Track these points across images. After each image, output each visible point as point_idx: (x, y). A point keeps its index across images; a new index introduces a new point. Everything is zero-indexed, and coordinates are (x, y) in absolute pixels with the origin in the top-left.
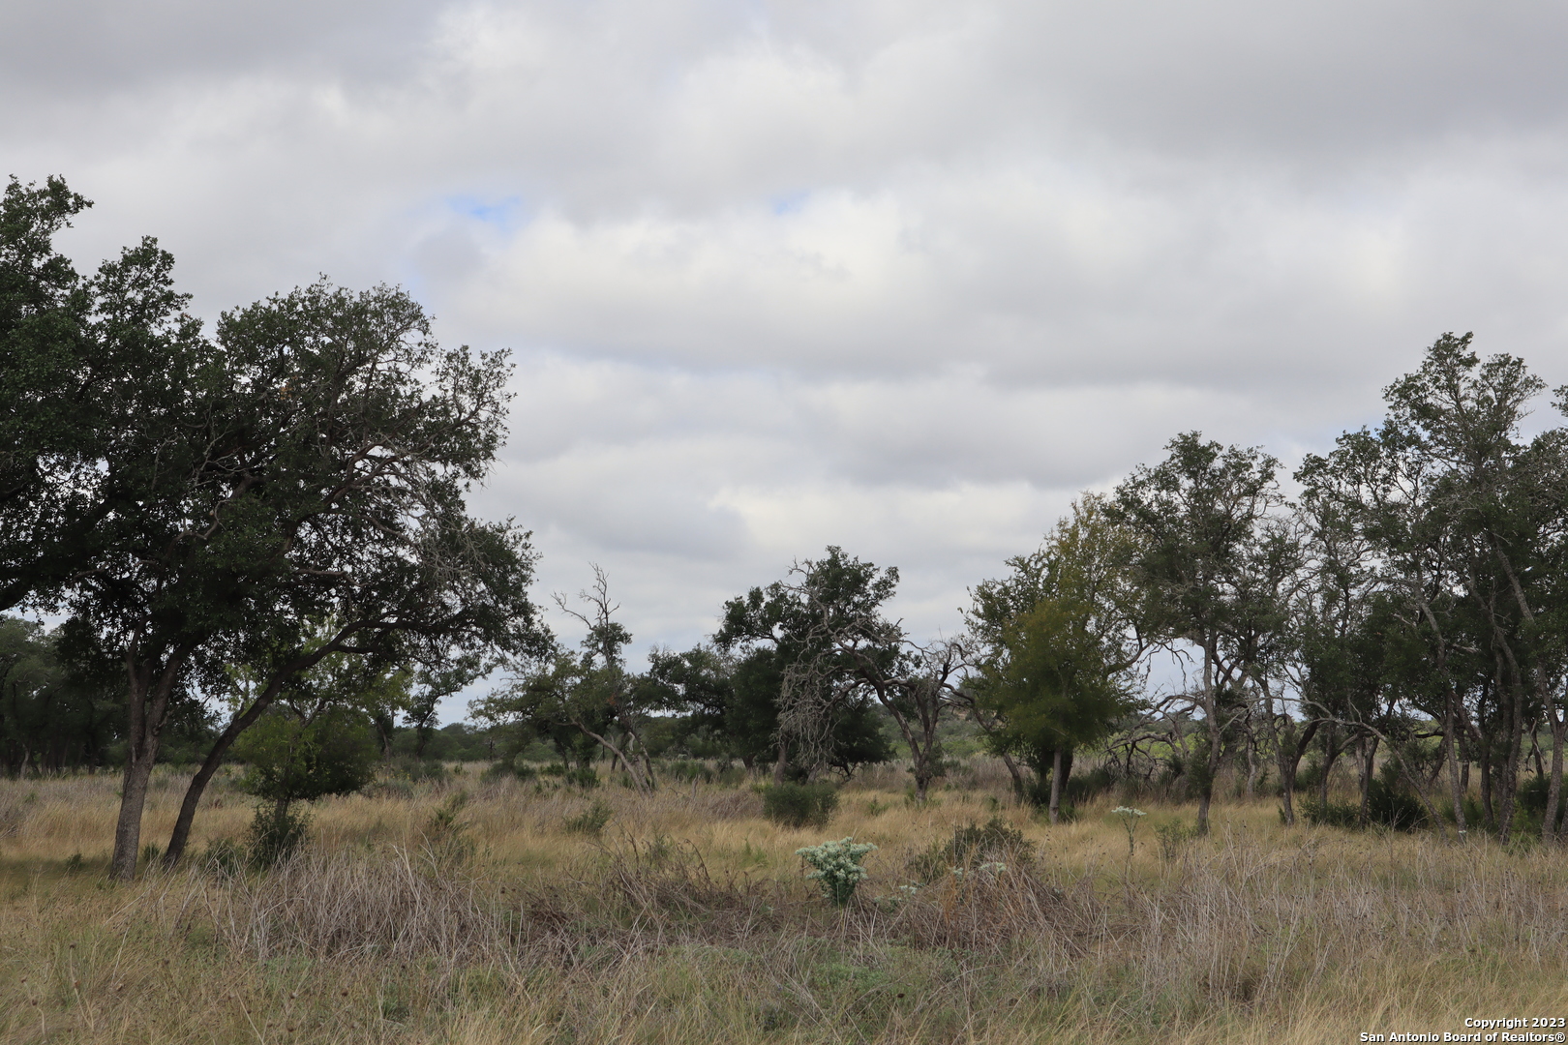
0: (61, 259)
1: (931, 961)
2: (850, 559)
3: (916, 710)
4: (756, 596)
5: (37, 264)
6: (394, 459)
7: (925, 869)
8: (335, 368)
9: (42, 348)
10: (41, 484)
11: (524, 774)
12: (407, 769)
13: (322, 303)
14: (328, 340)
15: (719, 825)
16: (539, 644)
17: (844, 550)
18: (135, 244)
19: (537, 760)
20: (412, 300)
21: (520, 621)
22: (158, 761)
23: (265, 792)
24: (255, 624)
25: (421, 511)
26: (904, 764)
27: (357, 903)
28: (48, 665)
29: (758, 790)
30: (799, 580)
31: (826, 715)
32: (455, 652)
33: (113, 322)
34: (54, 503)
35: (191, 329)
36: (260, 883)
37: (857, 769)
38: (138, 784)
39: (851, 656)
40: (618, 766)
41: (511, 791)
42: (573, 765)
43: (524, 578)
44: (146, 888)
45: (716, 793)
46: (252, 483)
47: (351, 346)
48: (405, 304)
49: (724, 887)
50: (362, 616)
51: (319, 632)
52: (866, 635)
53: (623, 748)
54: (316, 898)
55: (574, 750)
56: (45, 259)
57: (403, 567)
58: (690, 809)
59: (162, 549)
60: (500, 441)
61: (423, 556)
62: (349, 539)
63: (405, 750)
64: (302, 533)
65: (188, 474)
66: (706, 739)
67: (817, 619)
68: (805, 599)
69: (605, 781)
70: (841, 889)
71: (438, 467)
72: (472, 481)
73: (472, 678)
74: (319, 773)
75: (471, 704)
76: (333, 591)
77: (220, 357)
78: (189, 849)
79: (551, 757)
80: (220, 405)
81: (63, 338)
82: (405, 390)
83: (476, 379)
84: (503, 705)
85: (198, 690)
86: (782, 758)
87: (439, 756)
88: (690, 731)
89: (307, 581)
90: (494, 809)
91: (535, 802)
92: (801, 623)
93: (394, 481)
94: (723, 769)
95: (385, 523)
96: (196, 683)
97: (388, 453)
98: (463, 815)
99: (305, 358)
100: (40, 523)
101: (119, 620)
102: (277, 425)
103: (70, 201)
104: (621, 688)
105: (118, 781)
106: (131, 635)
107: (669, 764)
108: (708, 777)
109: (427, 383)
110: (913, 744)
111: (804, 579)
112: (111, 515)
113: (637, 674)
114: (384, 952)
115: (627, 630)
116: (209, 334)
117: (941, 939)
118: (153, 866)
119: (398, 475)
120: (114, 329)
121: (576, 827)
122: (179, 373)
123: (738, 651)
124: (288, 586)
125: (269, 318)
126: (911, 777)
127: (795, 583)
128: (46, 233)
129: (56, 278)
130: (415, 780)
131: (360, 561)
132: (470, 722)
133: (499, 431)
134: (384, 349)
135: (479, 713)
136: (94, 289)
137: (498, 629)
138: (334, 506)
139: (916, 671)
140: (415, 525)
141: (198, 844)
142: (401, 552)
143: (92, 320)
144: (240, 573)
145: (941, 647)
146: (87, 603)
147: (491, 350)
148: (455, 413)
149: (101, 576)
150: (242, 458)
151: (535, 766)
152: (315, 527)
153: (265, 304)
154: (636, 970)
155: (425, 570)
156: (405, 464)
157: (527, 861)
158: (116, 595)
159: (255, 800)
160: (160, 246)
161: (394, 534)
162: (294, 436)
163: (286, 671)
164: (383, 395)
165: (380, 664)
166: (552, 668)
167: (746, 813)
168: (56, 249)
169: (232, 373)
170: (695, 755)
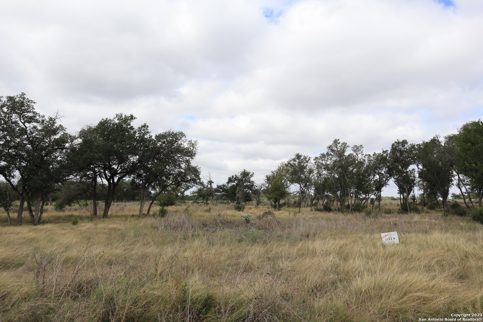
0: (132, 126)
1: (262, 232)
2: (247, 171)
3: (257, 194)
4: (233, 177)
5: (129, 127)
6: (181, 156)
7: (259, 218)
8: (171, 143)
9: (129, 140)
10: (129, 159)
11: (198, 203)
12: (180, 202)
13: (170, 133)
14: (171, 139)
15: (228, 211)
16: (202, 184)
17: (246, 170)
18: (143, 124)
19: (200, 201)
20: (184, 133)
21: (199, 180)
22: (145, 200)
23: (160, 205)
24: (160, 180)
25: (185, 164)
26: (255, 202)
29: (233, 206)
31: (243, 194)
32: (189, 185)
33: (140, 136)
34: (130, 162)
35: (151, 137)
36: (163, 219)
37: (247, 202)
38: (143, 204)
39: (247, 186)
40: (212, 202)
41: (196, 205)
42: (205, 201)
43: (199, 174)
44: (144, 220)
45: (227, 206)
46: (160, 160)
47: (175, 139)
48: (183, 133)
50: (175, 178)
51: (169, 181)
52: (249, 182)
53: (212, 199)
55: (205, 199)
56: (130, 126)
57: (182, 172)
58: (223, 208)
59: (146, 169)
60: (196, 154)
61: (185, 171)
62: (174, 168)
64: (167, 167)
65: (150, 158)
66: (225, 198)
67: (242, 180)
68: (240, 177)
69: (210, 204)
70: (248, 221)
71: (187, 158)
72: (192, 160)
73: (190, 188)
74: (168, 202)
75: (190, 192)
76: (171, 176)
77: (155, 141)
78: (150, 213)
79: (202, 200)
80: (155, 148)
81: (132, 138)
82: (182, 146)
83: (193, 145)
84: (195, 192)
85: (151, 190)
86: (236, 201)
88: (222, 196)
89: (167, 174)
90: (193, 208)
91: (200, 207)
92: (239, 181)
93: (180, 159)
94: (227, 202)
97: (180, 155)
98: (190, 209)
99: (168, 141)
100: (129, 165)
101: (139, 180)
102: (163, 151)
103: (134, 118)
104: (212, 190)
105: (140, 203)
106: (141, 182)
107: (219, 201)
108: (225, 203)
109: (186, 145)
110: (256, 199)
111: (240, 174)
112: (139, 164)
113: (215, 188)
114: (181, 230)
116: (154, 137)
117: (263, 228)
118: (144, 216)
119: (181, 159)
120: (140, 137)
121: (206, 211)
122: (149, 143)
124: (165, 175)
125: (162, 135)
126: (256, 204)
127: (239, 175)
128: (130, 122)
129: (131, 129)
130: (182, 203)
131: (175, 171)
133: (196, 152)
134: (179, 140)
135: (192, 194)
136: (137, 131)
137: (196, 182)
138: (172, 163)
139: (257, 188)
140: (184, 166)
141: (151, 213)
142: (181, 170)
143: (137, 135)
144: (158, 173)
145: (261, 184)
146: (135, 177)
147: (195, 140)
148: (190, 150)
149: (137, 173)
150: (158, 156)
152: (169, 166)
153: (162, 133)
154: (219, 233)
155: (185, 173)
156: (182, 157)
157: (199, 216)
158: (139, 176)
159: (160, 207)
160: (147, 125)
161: (180, 167)
162: (166, 153)
163: (164, 187)
164: (179, 147)
165: (177, 187)
166: (202, 187)
167: (231, 209)
168: (131, 125)
169: (157, 143)
170: (223, 200)
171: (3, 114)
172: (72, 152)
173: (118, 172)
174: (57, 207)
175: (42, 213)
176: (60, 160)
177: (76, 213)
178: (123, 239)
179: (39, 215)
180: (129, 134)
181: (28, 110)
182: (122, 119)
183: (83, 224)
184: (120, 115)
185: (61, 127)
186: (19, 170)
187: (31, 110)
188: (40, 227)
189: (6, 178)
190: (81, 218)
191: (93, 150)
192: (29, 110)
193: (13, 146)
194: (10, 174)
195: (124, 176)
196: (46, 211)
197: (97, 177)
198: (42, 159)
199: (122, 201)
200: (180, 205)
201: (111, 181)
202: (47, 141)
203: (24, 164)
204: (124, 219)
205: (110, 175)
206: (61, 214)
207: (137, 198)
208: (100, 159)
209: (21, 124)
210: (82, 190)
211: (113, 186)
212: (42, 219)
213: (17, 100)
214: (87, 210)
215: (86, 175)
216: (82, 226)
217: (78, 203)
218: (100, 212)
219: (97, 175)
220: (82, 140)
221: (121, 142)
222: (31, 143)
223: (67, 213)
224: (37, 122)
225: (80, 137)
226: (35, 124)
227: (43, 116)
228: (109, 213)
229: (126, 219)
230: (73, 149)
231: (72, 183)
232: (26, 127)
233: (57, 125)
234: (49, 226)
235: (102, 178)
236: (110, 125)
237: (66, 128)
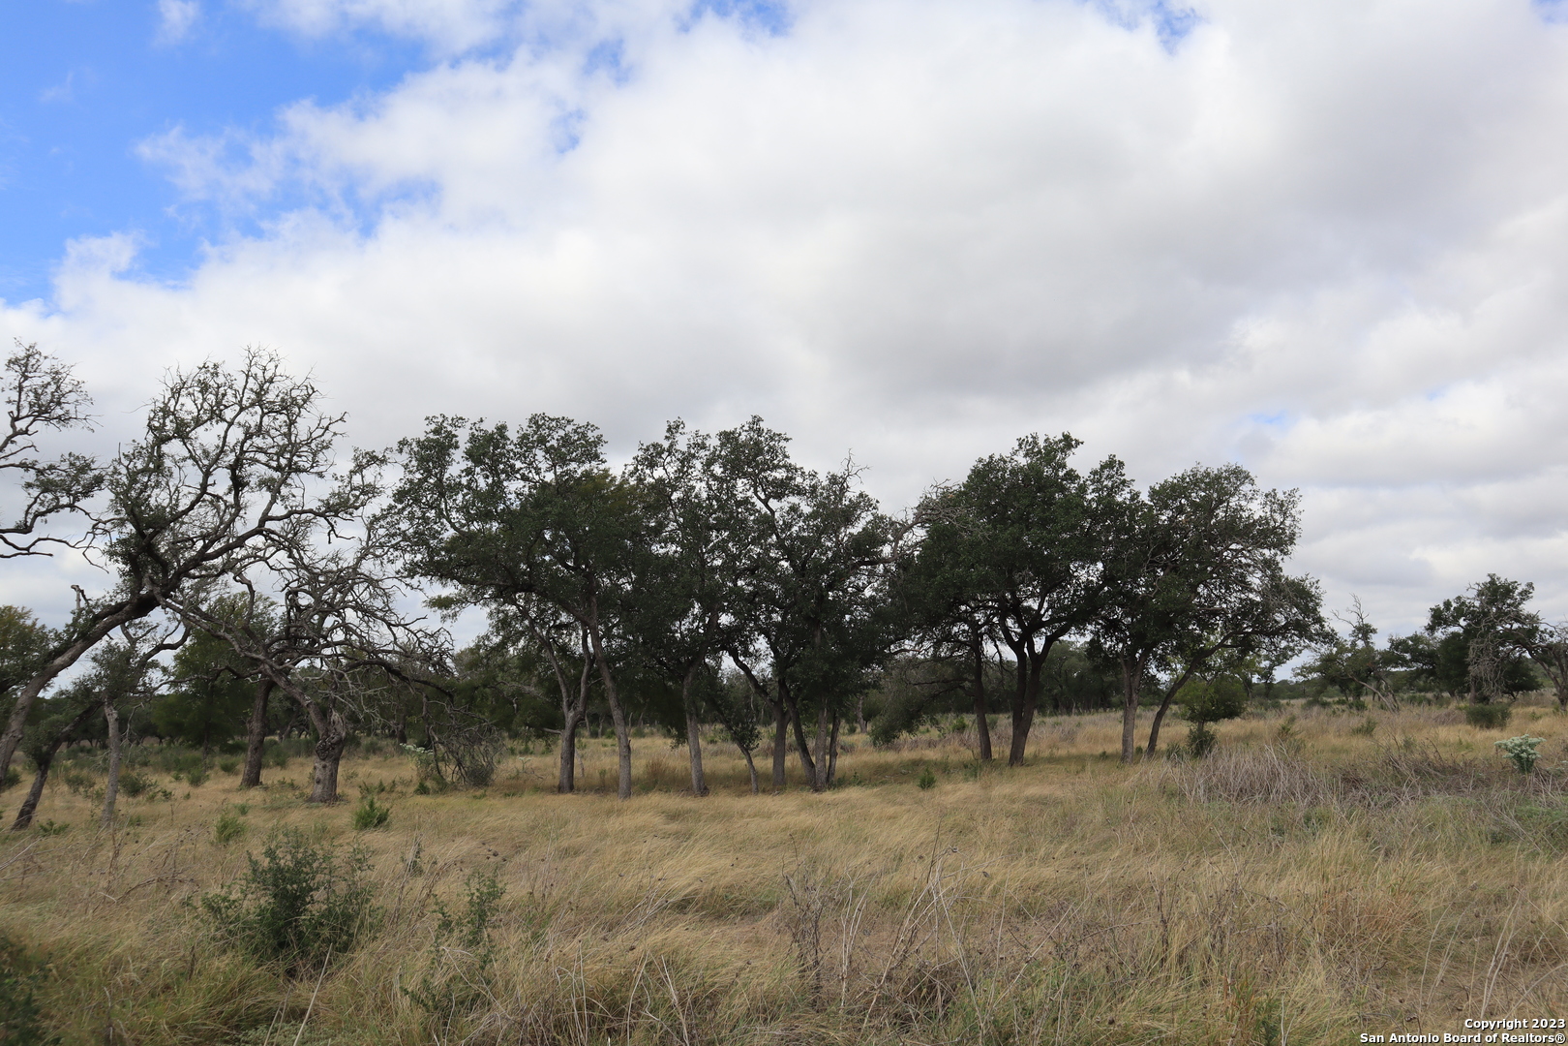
0: (1072, 470)
2: (1503, 580)
3: (1554, 661)
4: (1447, 604)
5: (1061, 474)
6: (1243, 549)
8: (1207, 507)
9: (1067, 513)
10: (1072, 576)
11: (1325, 705)
12: (1262, 704)
13: (1199, 476)
14: (1203, 494)
15: (1440, 728)
16: (1329, 637)
17: (1498, 575)
18: (1105, 459)
19: (1331, 697)
20: (1244, 469)
21: (1317, 626)
22: (1139, 704)
23: (1192, 719)
24: (1181, 636)
25: (1260, 574)
27: (1251, 774)
28: (1080, 661)
29: (1460, 709)
30: (1473, 593)
31: (1497, 666)
32: (1284, 644)
33: (1099, 497)
34: (1079, 585)
35: (1135, 496)
36: (1200, 765)
37: (1519, 695)
38: (1131, 717)
39: (1508, 634)
40: (1376, 698)
41: (1319, 714)
42: (1351, 699)
43: (1317, 604)
44: (1141, 768)
45: (1436, 711)
46: (1173, 568)
47: (1215, 495)
48: (1241, 472)
49: (1450, 763)
50: (1233, 626)
51: (1212, 637)
52: (1517, 621)
53: (1378, 689)
54: (1227, 772)
55: (1350, 691)
56: (1064, 471)
57: (1253, 603)
58: (1422, 720)
59: (1132, 603)
60: (1297, 535)
61: (1263, 596)
62: (1223, 591)
63: (1260, 695)
64: (1199, 590)
65: (1141, 566)
66: (1425, 682)
67: (1486, 614)
68: (1477, 604)
69: (1370, 706)
70: (1524, 763)
71: (1266, 552)
72: (1285, 557)
73: (1291, 656)
74: (1218, 708)
75: (1293, 670)
76: (1218, 618)
77: (1150, 508)
78: (1157, 748)
79: (1338, 695)
80: (1153, 531)
81: (1076, 507)
82: (1245, 515)
83: (1282, 505)
84: (1311, 669)
85: (1155, 670)
86: (1472, 691)
87: (1277, 697)
88: (1416, 678)
89: (1204, 613)
90: (1311, 723)
91: (1333, 719)
92: (1476, 617)
93: (1243, 560)
94: (1437, 697)
95: (1241, 581)
96: (1153, 666)
97: (1239, 547)
98: (1295, 727)
99: (1192, 504)
100: (1074, 594)
101: (1114, 638)
102: (1182, 538)
103: (1073, 443)
104: (1374, 657)
105: (1120, 713)
106: (1121, 645)
107: (1406, 696)
108: (1429, 702)
109: (1256, 509)
110: (1555, 679)
111: (1476, 593)
112: (1106, 589)
113: (1382, 649)
114: (1266, 800)
115: (1374, 627)
116: (1145, 497)
118: (1144, 758)
119: (1246, 557)
120: (1099, 500)
121: (1358, 731)
122: (1132, 518)
123: (1440, 634)
124: (1196, 617)
125: (1173, 486)
126: (1556, 698)
128: (1064, 459)
129: (1070, 479)
130: (1266, 710)
131: (1230, 602)
132: (1294, 680)
133: (1296, 530)
134: (1232, 495)
135: (1298, 674)
136: (1089, 482)
137: (1306, 631)
138: (1214, 575)
139: (1551, 639)
140: (1258, 581)
141: (1162, 745)
142: (1251, 596)
143: (1089, 497)
144: (1171, 612)
146: (1098, 631)
147: (1288, 489)
148: (1272, 523)
149: (1104, 618)
150: (1166, 556)
151: (1329, 700)
152: (1206, 586)
153: (1171, 480)
155: (1265, 604)
156: (1249, 551)
157: (1334, 750)
158: (1112, 627)
159: (1190, 723)
160: (1117, 458)
161: (1247, 587)
162: (1191, 543)
163: (1197, 659)
164: (1234, 518)
165: (1244, 652)
166: (1335, 649)
167: (1455, 721)
168: (1069, 466)
169: (1157, 515)
170: (1420, 691)
171: (713, 483)
172: (901, 571)
173: (1044, 619)
174: (877, 738)
175: (834, 755)
176: (871, 597)
177: (932, 755)
178: (1069, 831)
179: (828, 764)
180: (1065, 496)
181: (771, 461)
182: (1039, 452)
183: (949, 787)
184: (1030, 440)
185: (864, 502)
186: (768, 636)
187: (780, 461)
188: (828, 796)
189: (736, 660)
190: (945, 768)
191: (961, 559)
192: (776, 462)
193: (745, 569)
194: (747, 649)
195: (1064, 631)
196: (848, 749)
197: (982, 640)
198: (822, 598)
199: (1069, 712)
200: (1261, 716)
201: (1026, 650)
202: (829, 544)
203: (777, 618)
204: (1073, 767)
205: (1019, 630)
206: (889, 757)
207: (1115, 699)
208: (984, 584)
209: (759, 505)
210: (943, 682)
211: (1032, 664)
212: (838, 775)
213: (743, 437)
214: (963, 743)
215: (948, 637)
216: (946, 793)
217: (935, 723)
218: (1001, 749)
219: (981, 635)
220: (927, 532)
221: (1043, 523)
222: (790, 554)
223: (907, 755)
224: (798, 494)
225: (919, 520)
226: (794, 499)
227: (813, 475)
228: (1029, 750)
229: (1080, 768)
230: (903, 561)
231: (913, 663)
232: (773, 512)
233: (852, 494)
234: (853, 793)
235: (998, 643)
236: (1003, 476)
237: (877, 502)
